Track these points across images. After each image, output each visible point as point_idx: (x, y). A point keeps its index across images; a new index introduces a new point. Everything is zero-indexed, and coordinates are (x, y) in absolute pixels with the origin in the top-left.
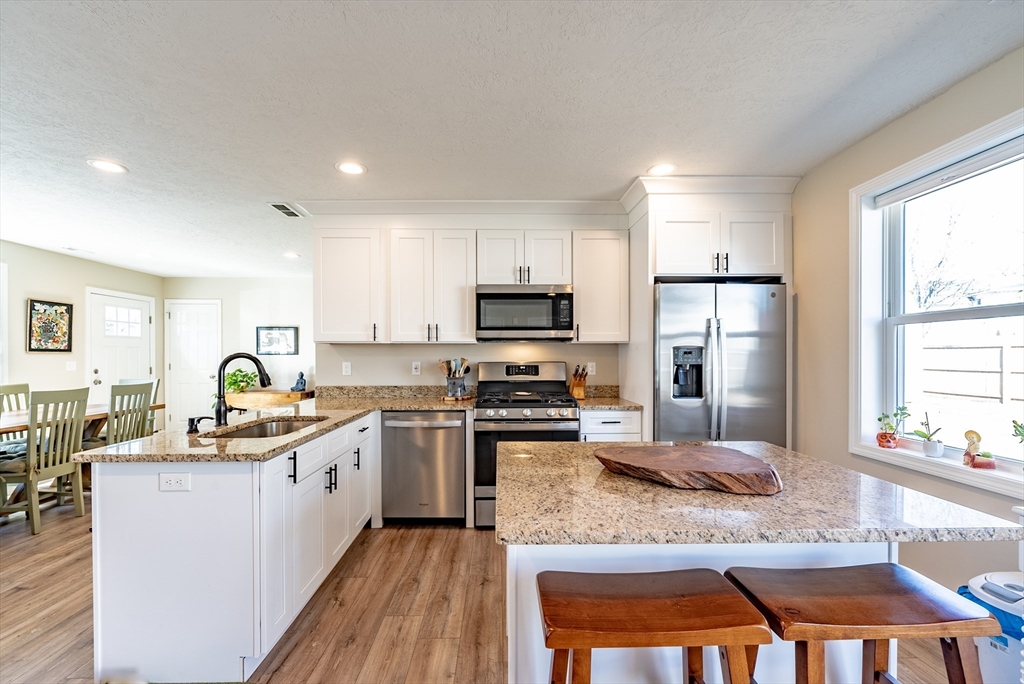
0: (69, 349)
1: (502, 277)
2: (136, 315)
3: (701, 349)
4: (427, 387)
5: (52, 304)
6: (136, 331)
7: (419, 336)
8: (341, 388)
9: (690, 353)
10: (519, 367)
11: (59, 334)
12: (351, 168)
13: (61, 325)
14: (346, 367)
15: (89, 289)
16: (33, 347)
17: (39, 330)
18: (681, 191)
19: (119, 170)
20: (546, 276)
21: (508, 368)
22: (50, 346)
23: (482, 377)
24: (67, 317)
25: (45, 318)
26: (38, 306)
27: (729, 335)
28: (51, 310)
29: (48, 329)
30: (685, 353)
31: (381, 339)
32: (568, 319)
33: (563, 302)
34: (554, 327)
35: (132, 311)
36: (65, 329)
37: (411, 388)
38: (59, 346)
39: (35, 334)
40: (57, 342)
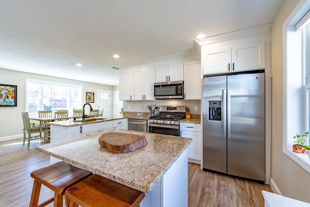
0: (94, 102)
1: (162, 80)
2: (107, 95)
3: (220, 102)
4: (147, 113)
5: (90, 93)
6: (107, 98)
7: (141, 99)
8: (128, 112)
9: (216, 103)
10: (171, 107)
11: (92, 99)
12: (116, 56)
14: (129, 107)
15: (97, 90)
16: (87, 102)
17: (88, 98)
18: (215, 42)
19: (82, 65)
20: (175, 78)
21: (167, 107)
23: (160, 110)
24: (93, 96)
25: (89, 96)
26: (88, 93)
27: (232, 97)
28: (90, 94)
29: (90, 98)
30: (214, 103)
31: (133, 99)
32: (181, 92)
33: (179, 86)
34: (177, 95)
35: (106, 94)
37: (143, 113)
40: (91, 101)
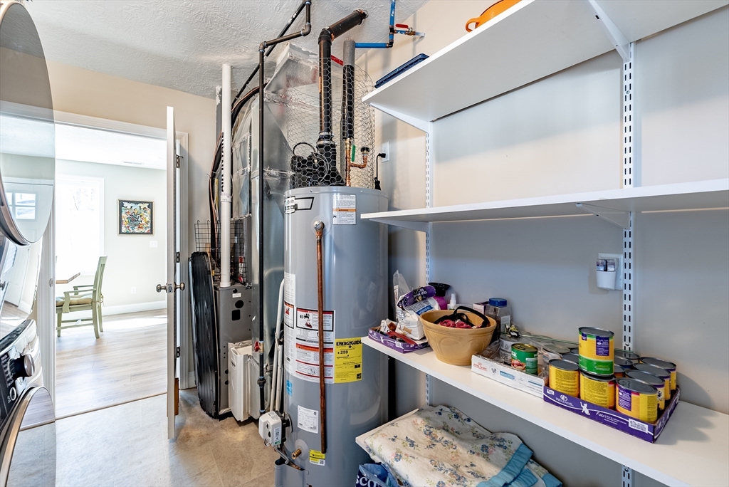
0: (151, 232)
5: (137, 203)
11: (143, 222)
13: (145, 216)
16: (123, 231)
17: (127, 220)
22: (136, 230)
24: (149, 211)
25: (131, 212)
26: (126, 204)
28: (136, 206)
29: (134, 220)
36: (148, 219)
38: (143, 231)
39: (124, 223)
40: (142, 228)
